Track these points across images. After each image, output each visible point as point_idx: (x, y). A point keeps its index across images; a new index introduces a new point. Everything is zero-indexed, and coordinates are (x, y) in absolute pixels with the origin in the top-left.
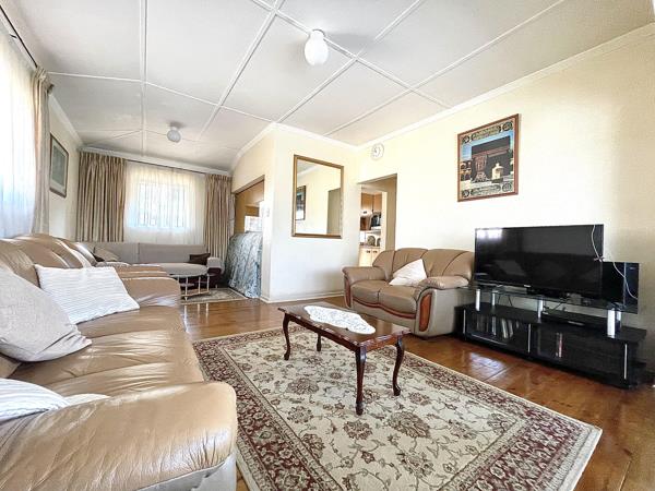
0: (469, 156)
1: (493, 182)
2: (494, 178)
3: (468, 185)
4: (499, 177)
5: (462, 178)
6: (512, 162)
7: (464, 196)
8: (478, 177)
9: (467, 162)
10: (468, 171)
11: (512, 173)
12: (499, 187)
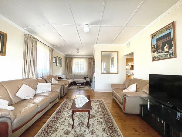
0: (155, 43)
1: (165, 52)
2: (165, 51)
3: (156, 54)
4: (167, 50)
5: (153, 52)
6: (173, 43)
7: (154, 59)
8: (159, 51)
9: (154, 45)
10: (155, 49)
11: (173, 48)
12: (167, 55)
